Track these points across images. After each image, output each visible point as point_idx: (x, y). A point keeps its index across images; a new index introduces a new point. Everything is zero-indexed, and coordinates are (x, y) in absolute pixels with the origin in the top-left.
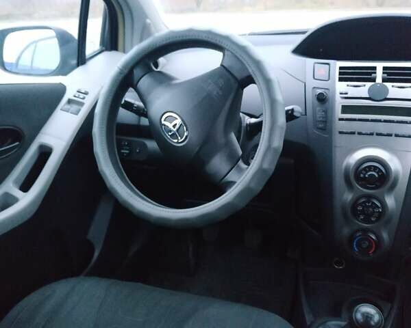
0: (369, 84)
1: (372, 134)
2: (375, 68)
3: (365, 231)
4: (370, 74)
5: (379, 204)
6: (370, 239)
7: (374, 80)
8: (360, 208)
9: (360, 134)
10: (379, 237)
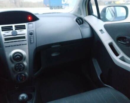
0: (11, 31)
1: (15, 46)
2: (12, 26)
3: (21, 74)
4: (11, 28)
5: (22, 65)
6: (22, 76)
7: (12, 30)
8: (17, 68)
9: (12, 46)
10: (25, 75)
